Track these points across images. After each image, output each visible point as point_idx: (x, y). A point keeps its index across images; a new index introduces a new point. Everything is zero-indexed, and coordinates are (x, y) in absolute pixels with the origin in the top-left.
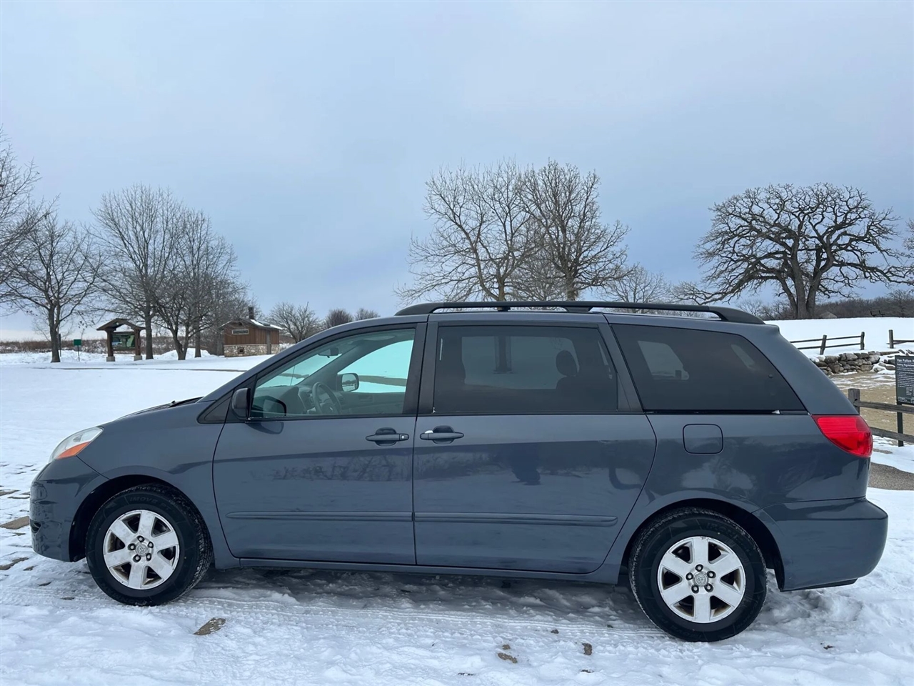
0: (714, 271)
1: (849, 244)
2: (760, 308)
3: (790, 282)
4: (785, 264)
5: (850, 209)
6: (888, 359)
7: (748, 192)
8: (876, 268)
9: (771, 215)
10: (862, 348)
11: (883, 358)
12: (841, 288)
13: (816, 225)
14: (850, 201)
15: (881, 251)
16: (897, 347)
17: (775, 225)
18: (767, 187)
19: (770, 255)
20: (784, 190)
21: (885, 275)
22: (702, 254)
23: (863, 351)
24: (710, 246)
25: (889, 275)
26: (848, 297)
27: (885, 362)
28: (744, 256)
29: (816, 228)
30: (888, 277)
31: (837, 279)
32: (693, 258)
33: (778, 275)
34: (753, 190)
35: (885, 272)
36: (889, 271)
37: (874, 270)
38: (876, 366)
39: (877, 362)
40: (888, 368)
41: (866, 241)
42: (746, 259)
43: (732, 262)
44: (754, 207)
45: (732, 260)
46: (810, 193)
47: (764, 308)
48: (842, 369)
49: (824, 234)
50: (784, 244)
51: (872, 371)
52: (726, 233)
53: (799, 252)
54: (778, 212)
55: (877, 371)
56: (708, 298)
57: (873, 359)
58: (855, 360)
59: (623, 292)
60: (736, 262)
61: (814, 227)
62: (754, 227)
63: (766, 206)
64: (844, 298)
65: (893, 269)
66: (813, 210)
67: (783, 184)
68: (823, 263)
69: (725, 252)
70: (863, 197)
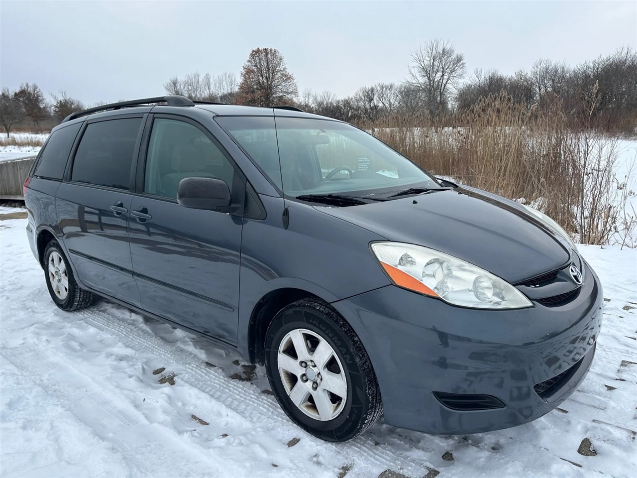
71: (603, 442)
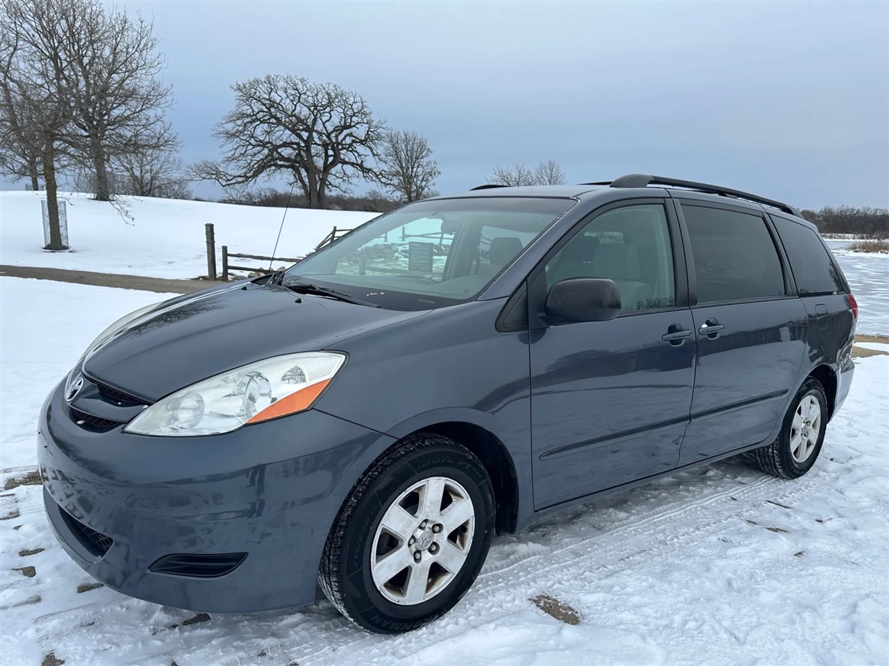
0: (233, 153)
1: (350, 145)
2: (245, 193)
3: (304, 173)
4: (299, 155)
5: (355, 113)
6: (403, 249)
7: (268, 77)
8: (371, 170)
9: (288, 105)
10: (386, 241)
11: (400, 248)
12: (340, 183)
13: (326, 122)
14: (355, 106)
15: (374, 155)
16: (408, 240)
17: (292, 116)
18: (285, 77)
19: (285, 145)
20: (300, 83)
21: (377, 176)
22: (220, 133)
23: (386, 243)
24: (230, 127)
25: (380, 176)
26: (345, 192)
27: (402, 251)
28: (261, 141)
29: (326, 124)
30: (379, 179)
31: (338, 175)
32: (212, 136)
33: (293, 164)
34: (273, 76)
35: (378, 174)
36: (381, 174)
37: (369, 170)
38: (396, 254)
39: (397, 251)
40: (405, 257)
41: (364, 145)
42: (263, 144)
43: (250, 147)
44: (273, 94)
45: (250, 144)
46: (323, 91)
47: (249, 194)
48: (375, 256)
49: (332, 132)
50: (300, 136)
51: (394, 258)
52: (249, 116)
53: (312, 146)
54: (295, 103)
55: (397, 258)
56: (229, 180)
57: (394, 248)
58: (383, 249)
59: (128, 164)
60: (254, 146)
61: (324, 124)
62: (272, 113)
63: (284, 95)
64: (342, 193)
65: (383, 172)
66: (324, 107)
67: (299, 77)
68: (331, 159)
69: (245, 135)
70: (364, 104)
71: (12, 582)
